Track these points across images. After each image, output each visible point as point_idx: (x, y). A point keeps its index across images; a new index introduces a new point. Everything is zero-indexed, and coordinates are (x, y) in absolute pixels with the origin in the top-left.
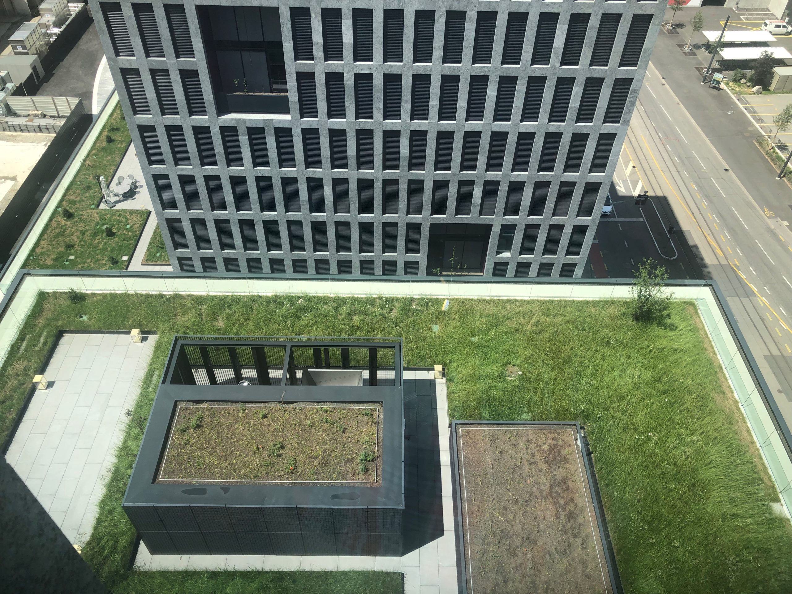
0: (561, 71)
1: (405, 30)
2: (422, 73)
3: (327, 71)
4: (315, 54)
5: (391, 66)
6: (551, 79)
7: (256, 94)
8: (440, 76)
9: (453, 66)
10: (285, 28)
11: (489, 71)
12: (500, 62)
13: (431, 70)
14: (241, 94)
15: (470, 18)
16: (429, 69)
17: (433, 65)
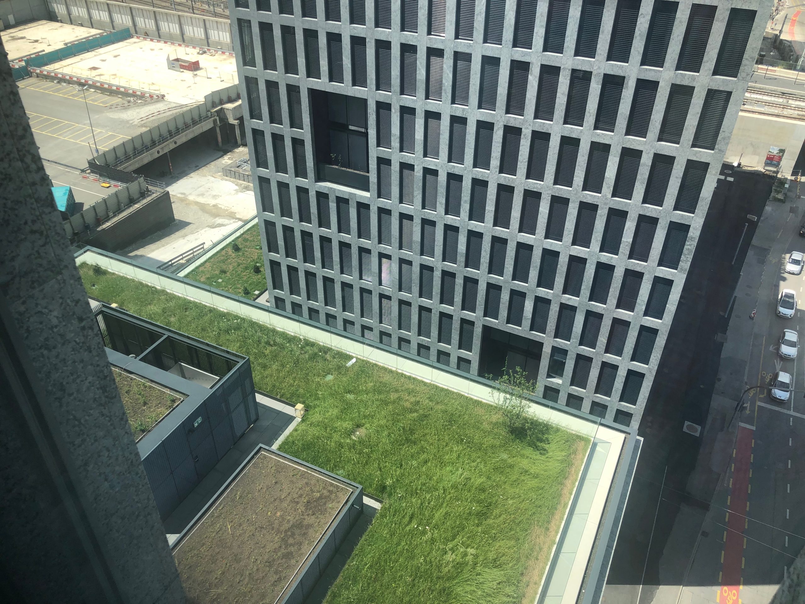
0: (612, 202)
1: (468, 137)
2: (480, 178)
3: (401, 161)
4: (393, 144)
5: (454, 166)
6: (602, 208)
7: (348, 170)
8: (496, 185)
9: (509, 177)
10: (371, 118)
11: (542, 188)
12: (552, 181)
13: (488, 177)
14: (337, 167)
15: (525, 135)
16: (487, 176)
17: (491, 172)
